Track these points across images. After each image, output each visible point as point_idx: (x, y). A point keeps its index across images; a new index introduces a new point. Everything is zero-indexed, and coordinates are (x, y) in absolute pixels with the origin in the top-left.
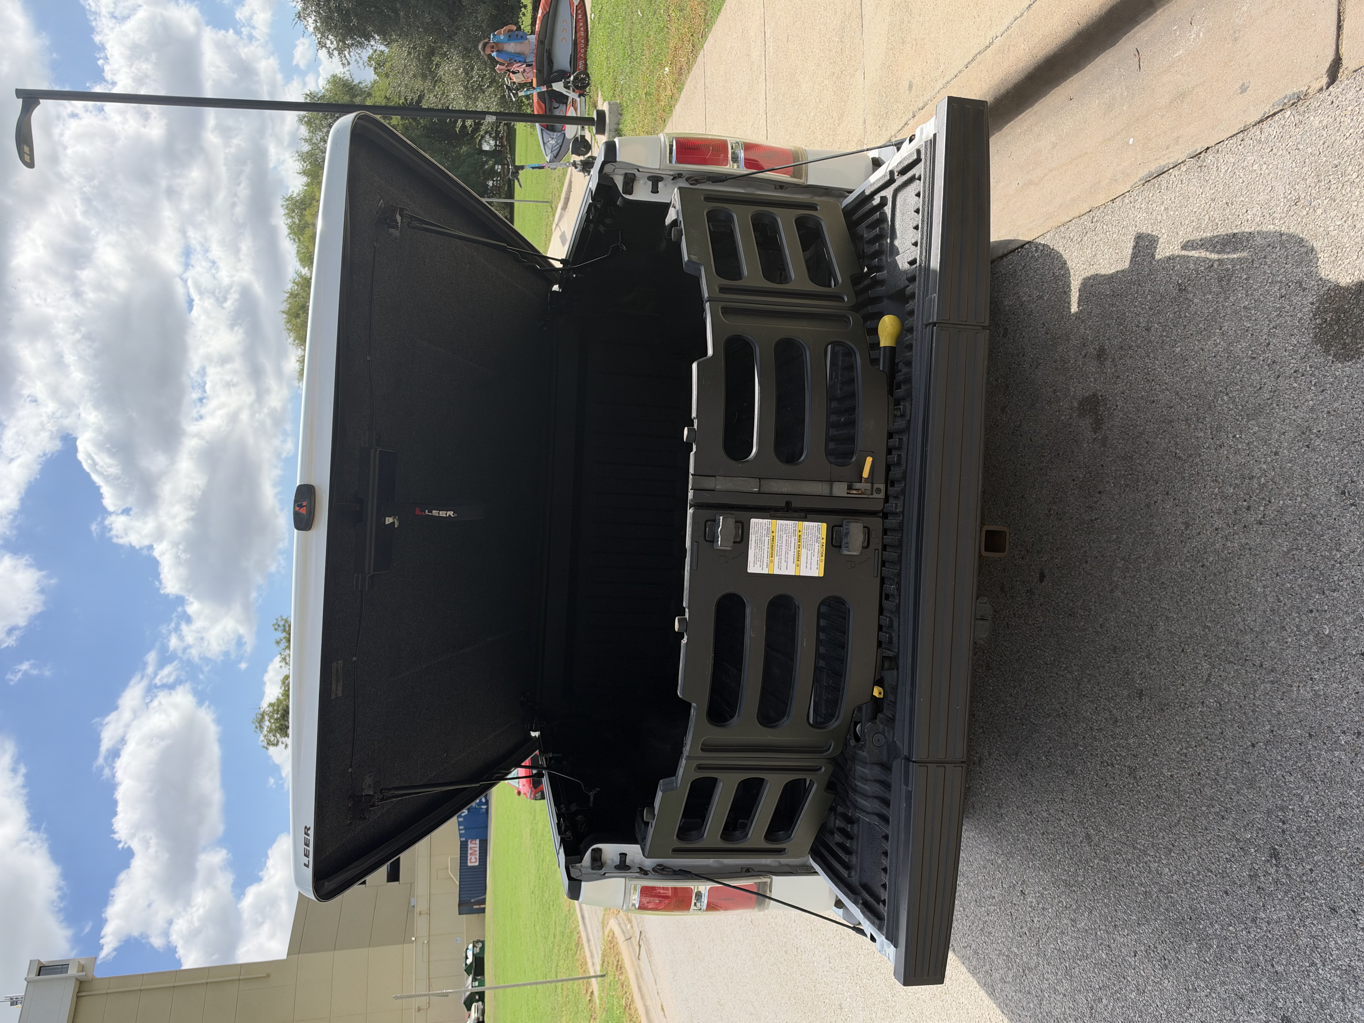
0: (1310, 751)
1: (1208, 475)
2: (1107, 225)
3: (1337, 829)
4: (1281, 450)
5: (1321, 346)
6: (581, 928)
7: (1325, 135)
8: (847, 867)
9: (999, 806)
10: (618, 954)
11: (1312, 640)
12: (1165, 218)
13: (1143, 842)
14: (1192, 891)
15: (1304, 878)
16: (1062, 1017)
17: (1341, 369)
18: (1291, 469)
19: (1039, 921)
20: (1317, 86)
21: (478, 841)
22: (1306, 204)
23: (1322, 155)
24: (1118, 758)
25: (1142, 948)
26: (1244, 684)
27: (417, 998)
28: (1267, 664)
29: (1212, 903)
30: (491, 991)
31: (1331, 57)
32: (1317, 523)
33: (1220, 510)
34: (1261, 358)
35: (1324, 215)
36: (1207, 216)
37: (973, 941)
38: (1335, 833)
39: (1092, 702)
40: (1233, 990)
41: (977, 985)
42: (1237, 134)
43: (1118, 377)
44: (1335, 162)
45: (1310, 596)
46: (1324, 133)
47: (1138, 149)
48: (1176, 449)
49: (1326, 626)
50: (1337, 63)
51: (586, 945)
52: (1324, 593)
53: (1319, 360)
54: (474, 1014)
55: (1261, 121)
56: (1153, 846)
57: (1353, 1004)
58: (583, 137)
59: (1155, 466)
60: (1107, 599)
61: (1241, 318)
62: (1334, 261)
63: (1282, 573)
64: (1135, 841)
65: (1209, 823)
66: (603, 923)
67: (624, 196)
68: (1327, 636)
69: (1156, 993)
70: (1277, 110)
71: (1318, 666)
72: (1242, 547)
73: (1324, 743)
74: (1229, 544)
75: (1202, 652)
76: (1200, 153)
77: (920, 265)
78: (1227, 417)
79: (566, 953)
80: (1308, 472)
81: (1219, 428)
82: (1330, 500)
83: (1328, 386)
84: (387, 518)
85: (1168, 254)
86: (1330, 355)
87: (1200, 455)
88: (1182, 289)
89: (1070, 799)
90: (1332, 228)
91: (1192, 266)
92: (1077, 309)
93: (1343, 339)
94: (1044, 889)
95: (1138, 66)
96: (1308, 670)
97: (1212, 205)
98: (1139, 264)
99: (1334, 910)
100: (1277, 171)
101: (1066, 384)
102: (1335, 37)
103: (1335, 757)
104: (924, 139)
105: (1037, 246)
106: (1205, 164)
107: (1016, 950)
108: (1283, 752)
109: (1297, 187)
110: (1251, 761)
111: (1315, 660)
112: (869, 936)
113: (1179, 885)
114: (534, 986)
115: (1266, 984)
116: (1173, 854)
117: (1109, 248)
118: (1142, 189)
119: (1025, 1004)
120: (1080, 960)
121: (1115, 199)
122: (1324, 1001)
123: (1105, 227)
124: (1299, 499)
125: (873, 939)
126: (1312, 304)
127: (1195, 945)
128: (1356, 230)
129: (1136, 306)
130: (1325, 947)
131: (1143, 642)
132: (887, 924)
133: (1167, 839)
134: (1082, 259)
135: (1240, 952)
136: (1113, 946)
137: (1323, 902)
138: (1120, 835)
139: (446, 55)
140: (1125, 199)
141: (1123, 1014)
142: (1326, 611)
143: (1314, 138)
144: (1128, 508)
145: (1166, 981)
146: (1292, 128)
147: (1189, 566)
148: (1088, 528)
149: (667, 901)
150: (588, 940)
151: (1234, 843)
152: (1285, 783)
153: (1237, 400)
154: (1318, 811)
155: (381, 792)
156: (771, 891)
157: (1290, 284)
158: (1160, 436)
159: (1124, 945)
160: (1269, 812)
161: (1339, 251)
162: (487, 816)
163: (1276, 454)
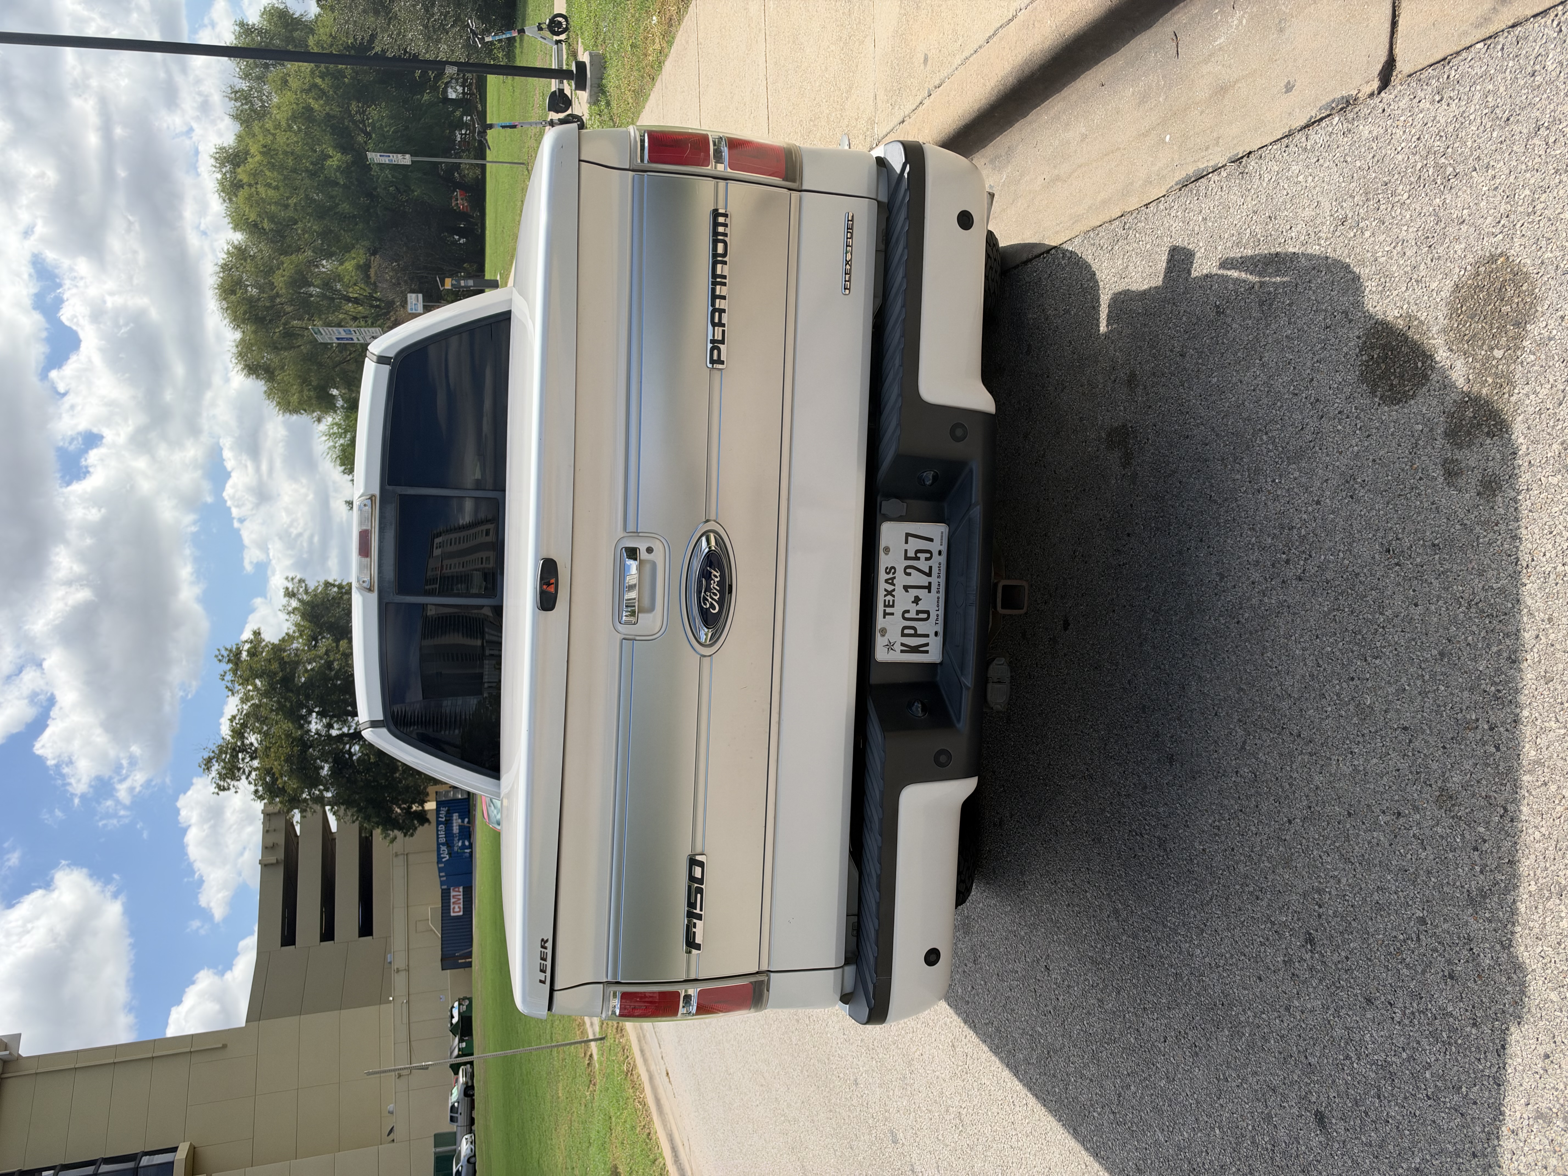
0: (1348, 830)
1: (1245, 523)
2: (1140, 233)
3: (1374, 915)
4: (1323, 499)
5: (1367, 386)
7: (1375, 148)
9: (1022, 874)
11: (1352, 710)
12: (1202, 229)
13: (1174, 920)
14: (1225, 975)
15: (1340, 966)
16: (1089, 1103)
17: (1388, 413)
18: (1333, 521)
19: (1064, 1000)
20: (1367, 90)
21: (461, 889)
22: (1354, 224)
23: (1371, 170)
24: (1147, 827)
25: (1173, 1034)
26: (1281, 755)
28: (1304, 734)
29: (1245, 989)
31: (1383, 58)
32: (1360, 582)
33: (1257, 562)
34: (1304, 395)
35: (1372, 239)
36: (1248, 231)
38: (1372, 919)
39: (1120, 765)
40: (1265, 1081)
42: (1282, 138)
43: (1150, 407)
44: (1385, 179)
45: (1351, 662)
46: (1374, 145)
47: (1175, 148)
48: (1211, 491)
49: (1367, 696)
50: (1390, 64)
52: (1366, 660)
53: (1365, 402)
54: (462, 1079)
55: (1307, 126)
56: (1184, 924)
57: (1389, 1102)
58: (561, 91)
59: (1188, 509)
60: (1135, 653)
61: (1283, 349)
62: (1381, 291)
63: (1322, 635)
64: (1165, 918)
65: (1242, 902)
68: (1368, 706)
69: (1186, 1082)
70: (1324, 115)
71: (1359, 739)
72: (1281, 604)
73: (1363, 823)
74: (1266, 600)
75: (1236, 717)
76: (1242, 158)
78: (1266, 459)
80: (1351, 525)
81: (1257, 471)
82: (1374, 558)
83: (1374, 431)
85: (1205, 272)
86: (1376, 396)
87: (1236, 500)
88: (1219, 311)
89: (1097, 870)
90: (1380, 254)
91: (1231, 287)
92: (1106, 329)
93: (1390, 379)
94: (1070, 965)
95: (1175, 52)
96: (1348, 742)
97: (1254, 218)
98: (1174, 281)
99: (1370, 1001)
100: (1323, 185)
101: (1094, 412)
102: (1389, 35)
103: (1373, 838)
105: (1064, 252)
106: (1247, 171)
107: (1040, 1030)
108: (1321, 830)
109: (1344, 205)
110: (1288, 838)
111: (1355, 732)
113: (1211, 968)
115: (1299, 1076)
116: (1204, 935)
117: (1142, 260)
118: (1178, 194)
119: (1050, 1088)
120: (1108, 1044)
121: (1149, 204)
122: (1359, 1097)
123: (1137, 235)
124: (1341, 555)
126: (1359, 337)
127: (1227, 1033)
128: (1406, 258)
129: (1170, 328)
130: (1360, 1040)
131: (1174, 702)
133: (1199, 918)
134: (1113, 270)
135: (1272, 1042)
136: (1142, 1030)
137: (1359, 992)
138: (1150, 911)
140: (1160, 205)
141: (1151, 1102)
142: (1368, 680)
143: (1363, 150)
144: (1159, 554)
145: (1197, 1070)
146: (1340, 137)
147: (1223, 622)
148: (1115, 573)
149: (651, 1013)
151: (1269, 925)
152: (1322, 864)
153: (1277, 440)
154: (1355, 894)
157: (1335, 314)
158: (1194, 476)
159: (1154, 1030)
160: (1305, 895)
161: (1388, 280)
162: (471, 861)
163: (1318, 503)
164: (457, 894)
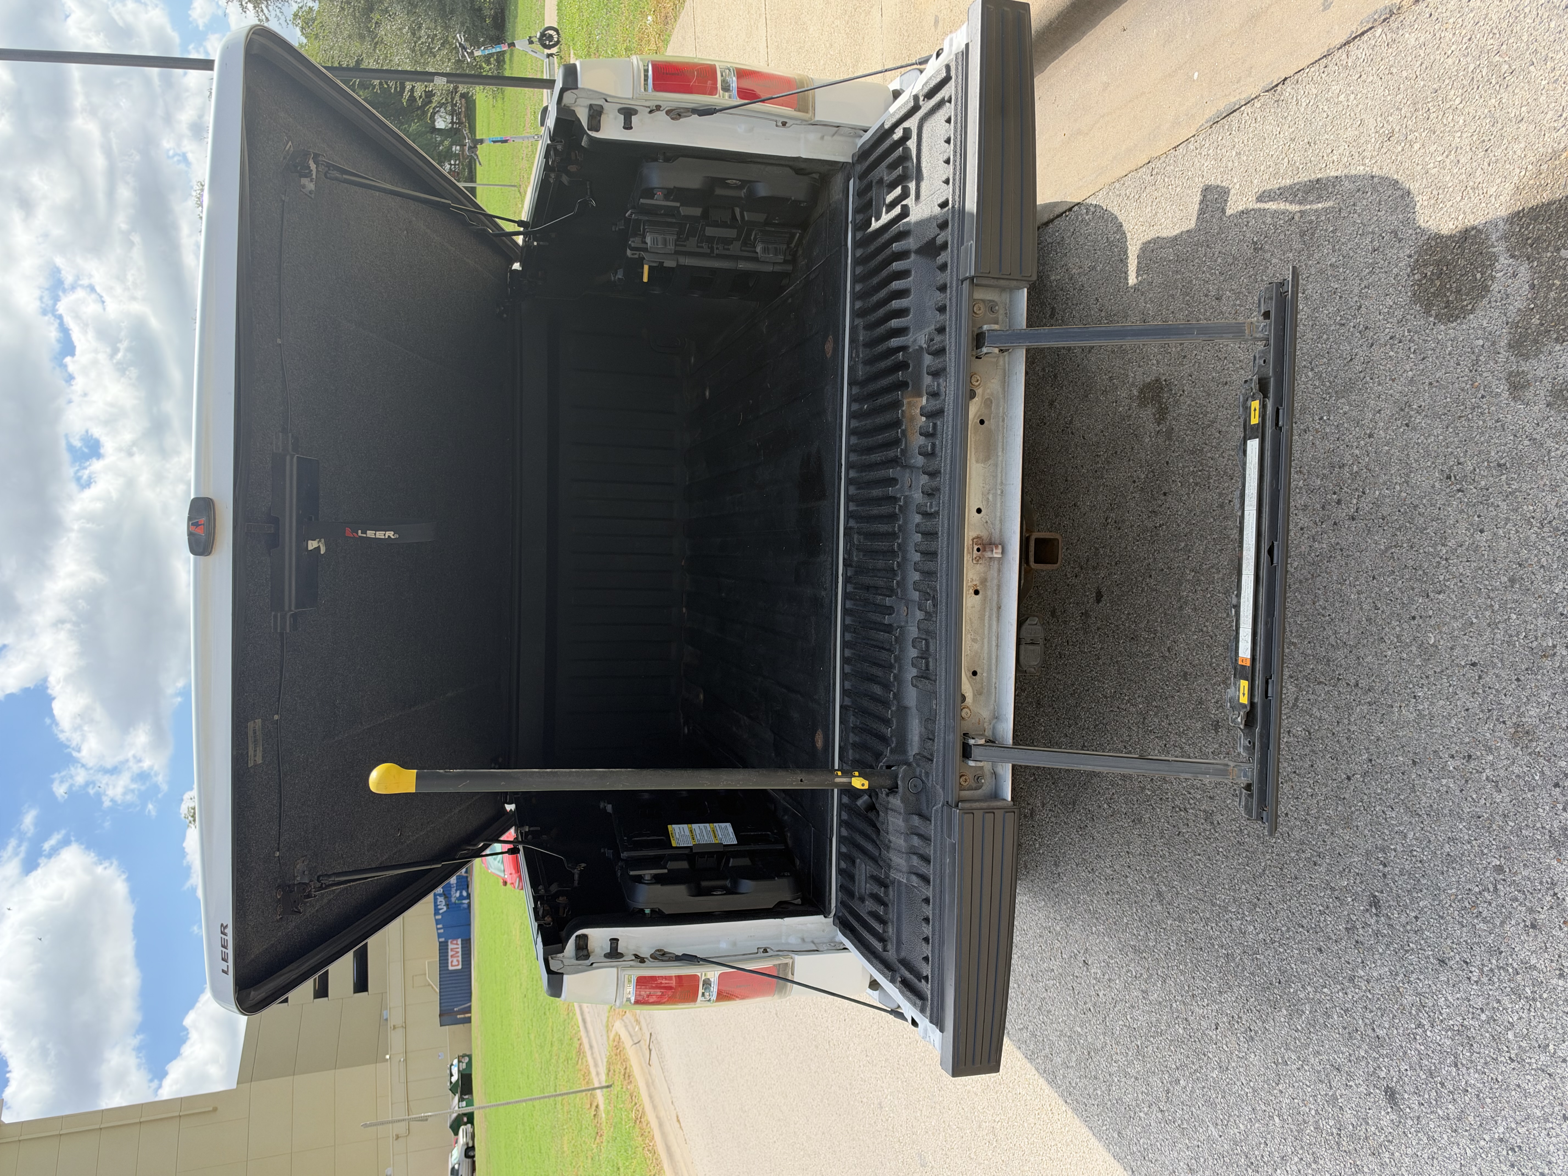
0: (1414, 780)
2: (1169, 177)
3: (1445, 869)
4: (1376, 431)
5: (1421, 306)
6: (583, 1033)
7: (1423, 55)
8: (882, 939)
9: (1056, 865)
10: (625, 1060)
11: (1414, 651)
12: (1236, 164)
13: (1223, 897)
14: (1282, 950)
15: (1409, 928)
16: (1134, 1103)
17: (1444, 332)
18: (1388, 452)
19: (1105, 995)
21: (459, 941)
22: (1401, 138)
23: (1419, 79)
24: (1192, 801)
25: (1225, 1020)
26: (1337, 708)
27: (395, 1124)
28: (1363, 683)
29: (1303, 963)
30: (481, 1111)
32: (1419, 514)
33: (1306, 507)
34: (1352, 324)
35: (1422, 151)
36: (1286, 160)
37: (1030, 1021)
38: (1443, 873)
39: (1160, 738)
40: (1328, 1060)
41: (1036, 1072)
42: (1319, 60)
43: (1185, 357)
44: (1435, 86)
45: (1412, 601)
46: (1422, 52)
47: (1204, 85)
49: (1431, 635)
51: (588, 1053)
52: (1428, 596)
53: (1419, 323)
54: (462, 1139)
55: (1348, 43)
56: (1235, 901)
57: (1468, 1069)
59: (1229, 459)
60: (1175, 618)
61: (1328, 278)
62: (1434, 204)
63: (1379, 575)
64: (1214, 896)
65: (1299, 870)
66: (607, 1026)
67: (590, 133)
68: (1432, 646)
69: (1241, 1070)
70: (1365, 29)
71: (1423, 681)
72: (1333, 547)
73: (1430, 771)
74: (1316, 545)
76: (1277, 85)
77: (953, 207)
78: (1312, 396)
79: (566, 1063)
80: (1408, 455)
81: (1303, 410)
82: (1433, 487)
83: (1430, 352)
84: (310, 542)
85: (1240, 208)
86: (1431, 316)
88: (1257, 248)
89: (1138, 852)
90: (1432, 165)
91: (1269, 221)
92: (1135, 281)
93: (1445, 295)
94: (1110, 957)
96: (1411, 686)
97: (1292, 146)
98: (1207, 221)
99: (1443, 961)
100: (1366, 102)
101: (1124, 369)
103: (1442, 786)
104: (954, 51)
105: (1088, 207)
106: (1282, 98)
107: (1079, 1030)
108: (1383, 784)
109: (1391, 119)
110: (1347, 796)
111: (1418, 675)
112: (910, 1020)
113: (1266, 944)
114: (530, 1103)
115: (1366, 1052)
116: (1258, 909)
117: (1172, 205)
118: (1209, 132)
119: (1091, 1090)
120: (1154, 1037)
121: (1178, 146)
122: (1433, 1068)
123: (1166, 180)
124: (1398, 488)
125: (914, 1023)
126: (1410, 256)
127: (1285, 1012)
128: (1460, 165)
129: (1204, 272)
130: (1433, 1006)
132: (931, 1004)
133: (1251, 892)
134: (1141, 219)
135: (1335, 1017)
136: (1191, 1019)
137: (1431, 953)
138: (1197, 891)
139: (387, 11)
140: (1190, 145)
141: (1203, 1096)
142: (1430, 617)
143: (1410, 59)
144: (1198, 510)
145: (1252, 1056)
146: (1384, 49)
148: (1151, 536)
149: (670, 993)
150: (591, 1047)
151: (1329, 892)
152: (1386, 819)
153: (1324, 375)
154: (1423, 849)
155: (319, 881)
156: (793, 974)
157: (1384, 235)
158: (1234, 424)
159: (1204, 1017)
160: (1368, 854)
161: (1441, 191)
162: (470, 912)
163: (1370, 436)
164: (455, 947)
